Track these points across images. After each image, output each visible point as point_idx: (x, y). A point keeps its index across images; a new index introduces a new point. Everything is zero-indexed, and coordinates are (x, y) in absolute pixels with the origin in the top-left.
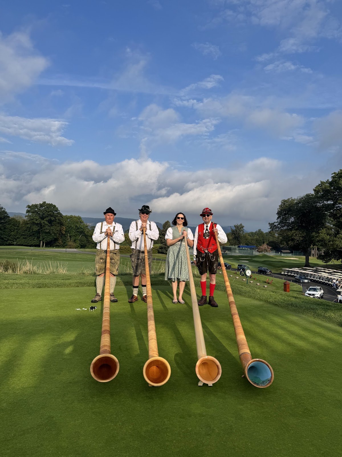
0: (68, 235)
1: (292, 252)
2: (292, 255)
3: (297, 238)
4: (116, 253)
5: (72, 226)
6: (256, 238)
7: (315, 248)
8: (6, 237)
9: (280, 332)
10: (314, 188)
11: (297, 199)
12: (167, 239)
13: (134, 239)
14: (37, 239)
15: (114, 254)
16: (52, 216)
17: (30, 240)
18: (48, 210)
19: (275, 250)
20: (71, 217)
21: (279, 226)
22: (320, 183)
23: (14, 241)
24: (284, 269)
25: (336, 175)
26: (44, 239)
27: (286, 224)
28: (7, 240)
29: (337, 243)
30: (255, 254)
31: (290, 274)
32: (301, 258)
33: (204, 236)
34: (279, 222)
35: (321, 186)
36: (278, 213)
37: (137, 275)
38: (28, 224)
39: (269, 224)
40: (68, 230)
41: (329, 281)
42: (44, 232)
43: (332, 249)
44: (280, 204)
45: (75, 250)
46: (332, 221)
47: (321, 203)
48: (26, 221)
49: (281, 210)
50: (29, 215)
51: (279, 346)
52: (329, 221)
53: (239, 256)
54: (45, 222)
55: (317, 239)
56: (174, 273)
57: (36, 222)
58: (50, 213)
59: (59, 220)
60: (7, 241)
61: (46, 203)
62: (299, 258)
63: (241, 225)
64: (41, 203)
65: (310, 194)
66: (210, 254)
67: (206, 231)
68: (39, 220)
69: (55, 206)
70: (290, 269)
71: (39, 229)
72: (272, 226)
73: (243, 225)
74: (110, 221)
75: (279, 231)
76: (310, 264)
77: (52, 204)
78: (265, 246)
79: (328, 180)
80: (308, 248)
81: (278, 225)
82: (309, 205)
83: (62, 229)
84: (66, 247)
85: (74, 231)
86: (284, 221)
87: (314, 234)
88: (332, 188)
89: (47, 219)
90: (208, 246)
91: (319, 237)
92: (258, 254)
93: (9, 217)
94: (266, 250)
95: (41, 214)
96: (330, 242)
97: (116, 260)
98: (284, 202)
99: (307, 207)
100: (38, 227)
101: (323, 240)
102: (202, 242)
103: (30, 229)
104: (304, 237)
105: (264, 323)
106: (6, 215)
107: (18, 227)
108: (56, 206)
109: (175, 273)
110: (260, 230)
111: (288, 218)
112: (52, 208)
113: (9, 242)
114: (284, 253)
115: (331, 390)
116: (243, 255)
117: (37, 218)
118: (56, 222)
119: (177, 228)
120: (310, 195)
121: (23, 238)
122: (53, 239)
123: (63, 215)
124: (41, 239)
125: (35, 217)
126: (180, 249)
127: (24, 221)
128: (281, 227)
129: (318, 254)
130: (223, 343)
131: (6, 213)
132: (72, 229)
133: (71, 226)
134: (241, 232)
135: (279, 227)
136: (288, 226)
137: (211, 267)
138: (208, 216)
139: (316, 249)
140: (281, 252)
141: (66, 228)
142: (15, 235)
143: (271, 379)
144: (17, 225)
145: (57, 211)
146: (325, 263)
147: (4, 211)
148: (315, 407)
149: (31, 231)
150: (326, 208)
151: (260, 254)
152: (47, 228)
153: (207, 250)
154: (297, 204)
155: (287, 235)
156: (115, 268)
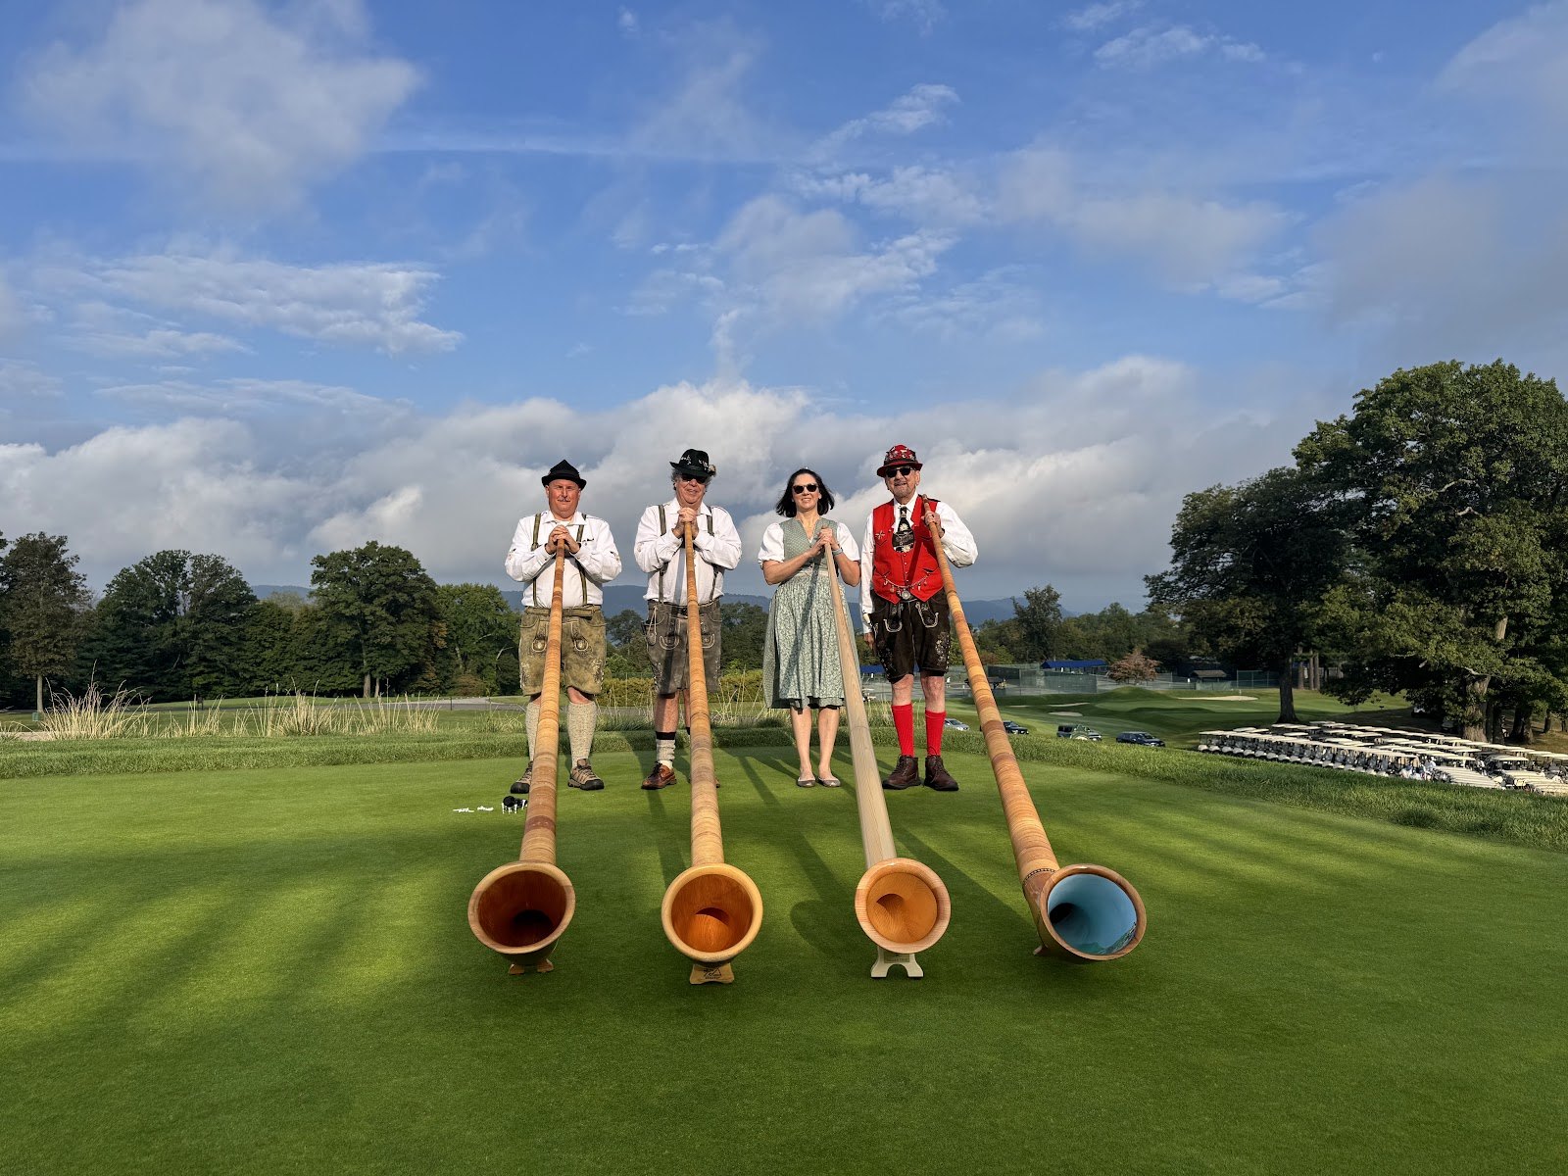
0: (455, 651)
1: (1231, 677)
2: (1233, 685)
3: (1245, 623)
4: (588, 618)
5: (470, 621)
6: (1104, 635)
7: (1312, 659)
8: (247, 666)
9: (1179, 845)
10: (1296, 448)
11: (1239, 488)
12: (765, 561)
13: (653, 563)
14: (352, 670)
15: (584, 622)
16: (399, 590)
17: (330, 676)
18: (385, 570)
19: (1170, 670)
20: (465, 591)
21: (1181, 584)
22: (1315, 430)
23: (273, 682)
24: (1208, 733)
25: (1371, 399)
26: (374, 668)
27: (1204, 579)
28: (251, 678)
29: (1388, 631)
30: (1103, 688)
31: (1229, 749)
32: (1267, 695)
33: (894, 542)
34: (1182, 572)
35: (1321, 439)
36: (1175, 542)
37: (670, 692)
38: (320, 620)
39: (1146, 578)
40: (455, 636)
41: (1366, 766)
42: (373, 645)
43: (1371, 654)
44: (1180, 508)
45: (482, 700)
46: (1367, 562)
47: (1323, 499)
48: (314, 612)
49: (1185, 529)
50: (320, 589)
51: (1177, 880)
52: (1355, 563)
53: (1048, 696)
54: (376, 608)
55: (1318, 624)
56: (798, 678)
57: (347, 612)
58: (393, 578)
59: (424, 600)
60: (250, 681)
61: (379, 546)
62: (1259, 695)
63: (1049, 590)
64: (363, 546)
65: (1284, 468)
66: (918, 605)
67: (900, 524)
68: (356, 603)
69: (407, 556)
70: (1228, 734)
71: (356, 636)
72: (1158, 586)
73: (1056, 589)
74: (564, 506)
75: (1183, 603)
76: (1298, 715)
77: (397, 548)
78: (1136, 658)
79: (1342, 418)
80: (1285, 656)
81: (1176, 582)
82: (1280, 509)
83: (436, 630)
84: (451, 691)
85: (475, 636)
86: (1198, 568)
87: (1304, 605)
88: (1360, 444)
89: (383, 600)
90: (911, 578)
91: (1324, 617)
92: (1115, 687)
93: (253, 599)
94: (1142, 674)
95: (363, 582)
96: (1361, 629)
97: (591, 643)
98: (1194, 501)
99: (1275, 513)
100: (355, 627)
101: (1336, 625)
102: (889, 565)
103: (327, 636)
104: (1269, 617)
105: (1124, 826)
106: (245, 592)
107: (286, 631)
108: (411, 555)
109: (801, 677)
110: (1115, 607)
111: (1213, 558)
112: (400, 561)
113: (258, 683)
114: (1205, 680)
115: (1364, 978)
116: (1062, 693)
117: (351, 598)
118: (415, 608)
119: (800, 523)
120: (1281, 475)
121: (305, 669)
122: (406, 667)
123: (438, 584)
124: (364, 670)
125: (344, 597)
126: (811, 593)
127: (307, 610)
128: (1187, 590)
129: (1324, 678)
130: (969, 874)
131: (243, 585)
132: (469, 630)
133: (466, 622)
134: (1050, 616)
135: (1180, 589)
136: (1212, 586)
137: (924, 651)
138: (905, 472)
139: (1317, 662)
140: (1195, 677)
141: (448, 626)
142: (277, 660)
143: (1136, 932)
144: (282, 626)
145: (415, 571)
146: (1349, 704)
147: (237, 581)
148: (1304, 1023)
149: (331, 643)
150: (1342, 514)
151: (1119, 687)
152: (384, 632)
153: (908, 590)
154: (1240, 505)
155: (1212, 615)
156: (591, 671)
